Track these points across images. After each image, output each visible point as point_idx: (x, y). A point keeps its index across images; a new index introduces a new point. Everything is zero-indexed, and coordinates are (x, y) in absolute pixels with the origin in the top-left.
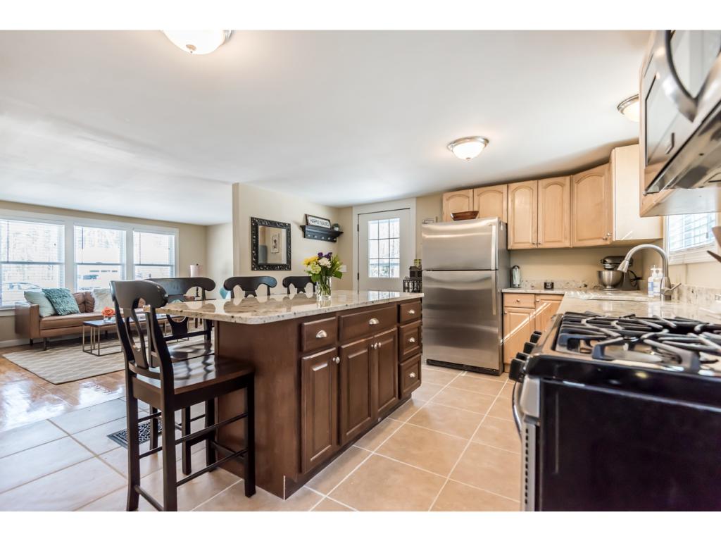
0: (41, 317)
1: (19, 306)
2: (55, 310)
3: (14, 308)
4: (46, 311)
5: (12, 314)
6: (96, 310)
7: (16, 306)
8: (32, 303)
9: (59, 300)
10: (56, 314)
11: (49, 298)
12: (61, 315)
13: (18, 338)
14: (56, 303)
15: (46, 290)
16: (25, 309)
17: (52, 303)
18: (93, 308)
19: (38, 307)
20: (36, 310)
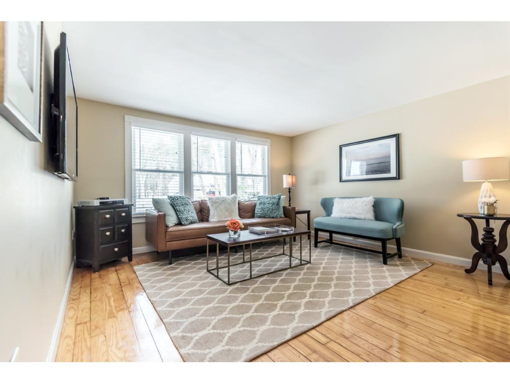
0: (167, 227)
1: (149, 214)
2: (179, 219)
3: (145, 215)
4: (171, 220)
5: (143, 220)
6: (211, 219)
7: (146, 214)
8: (159, 211)
9: (182, 208)
10: (180, 224)
11: (173, 206)
12: (184, 225)
13: (148, 245)
14: (180, 211)
15: (171, 197)
16: (153, 217)
17: (176, 211)
18: (208, 217)
19: (165, 215)
20: (162, 218)
